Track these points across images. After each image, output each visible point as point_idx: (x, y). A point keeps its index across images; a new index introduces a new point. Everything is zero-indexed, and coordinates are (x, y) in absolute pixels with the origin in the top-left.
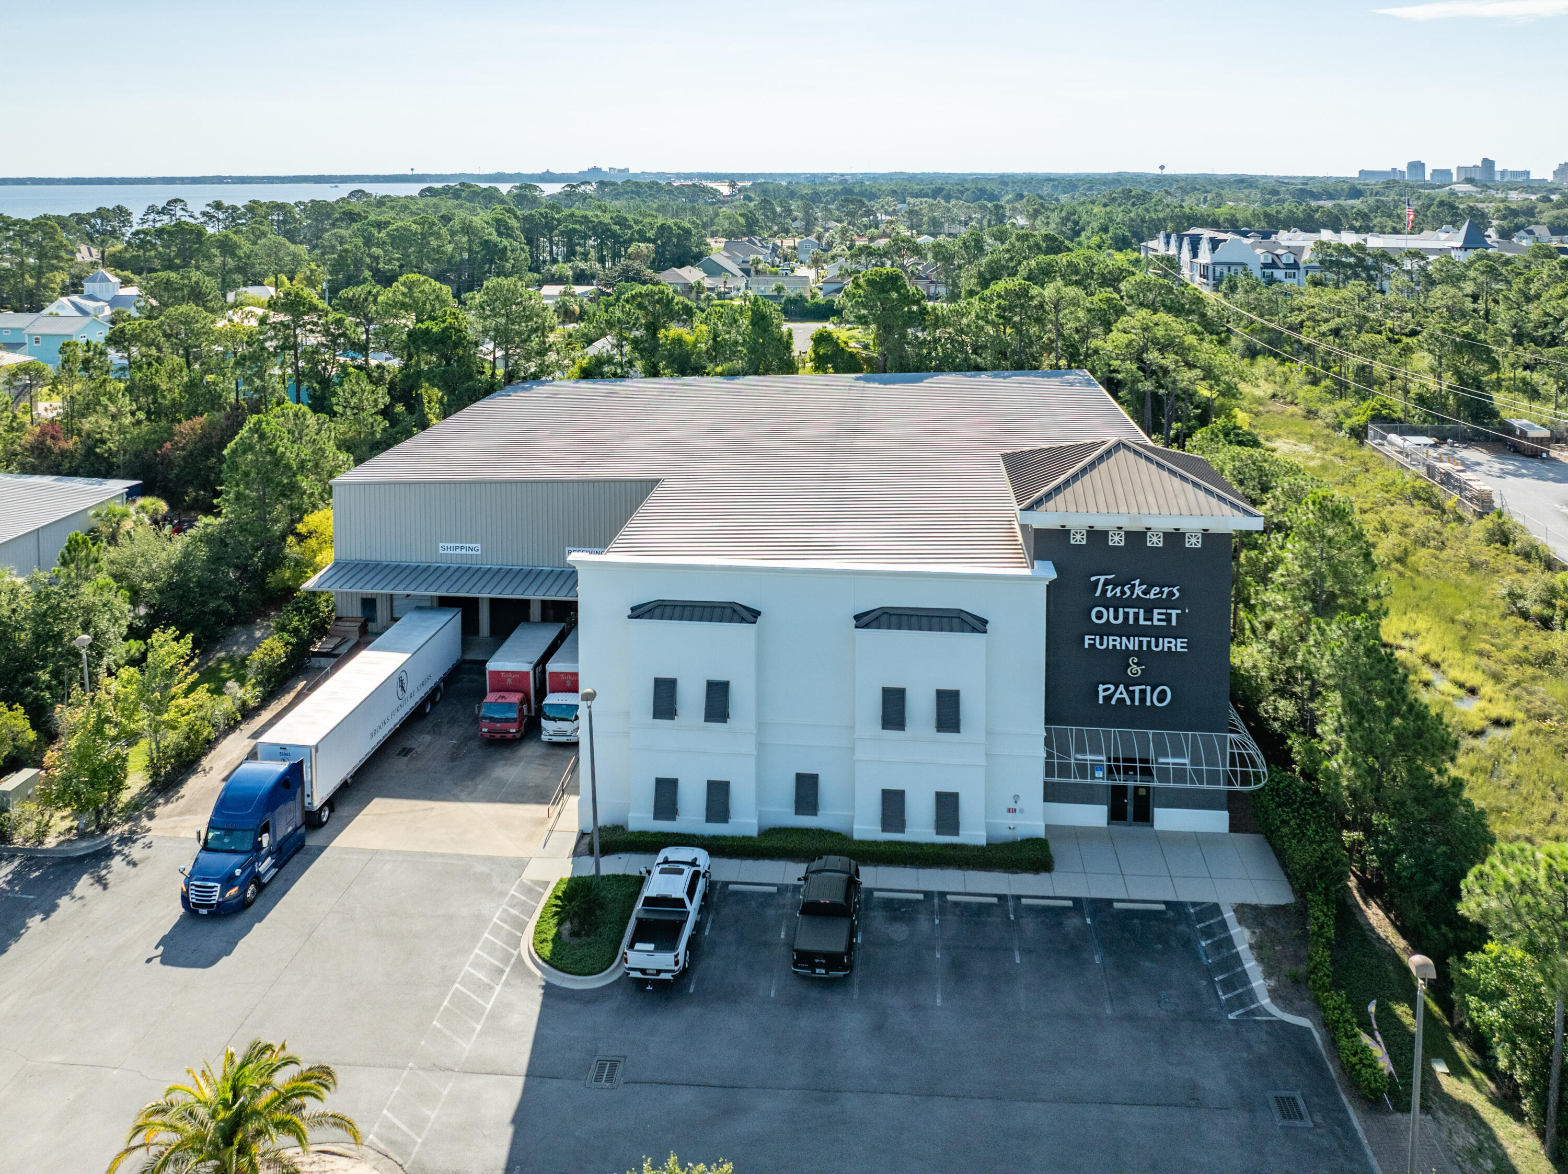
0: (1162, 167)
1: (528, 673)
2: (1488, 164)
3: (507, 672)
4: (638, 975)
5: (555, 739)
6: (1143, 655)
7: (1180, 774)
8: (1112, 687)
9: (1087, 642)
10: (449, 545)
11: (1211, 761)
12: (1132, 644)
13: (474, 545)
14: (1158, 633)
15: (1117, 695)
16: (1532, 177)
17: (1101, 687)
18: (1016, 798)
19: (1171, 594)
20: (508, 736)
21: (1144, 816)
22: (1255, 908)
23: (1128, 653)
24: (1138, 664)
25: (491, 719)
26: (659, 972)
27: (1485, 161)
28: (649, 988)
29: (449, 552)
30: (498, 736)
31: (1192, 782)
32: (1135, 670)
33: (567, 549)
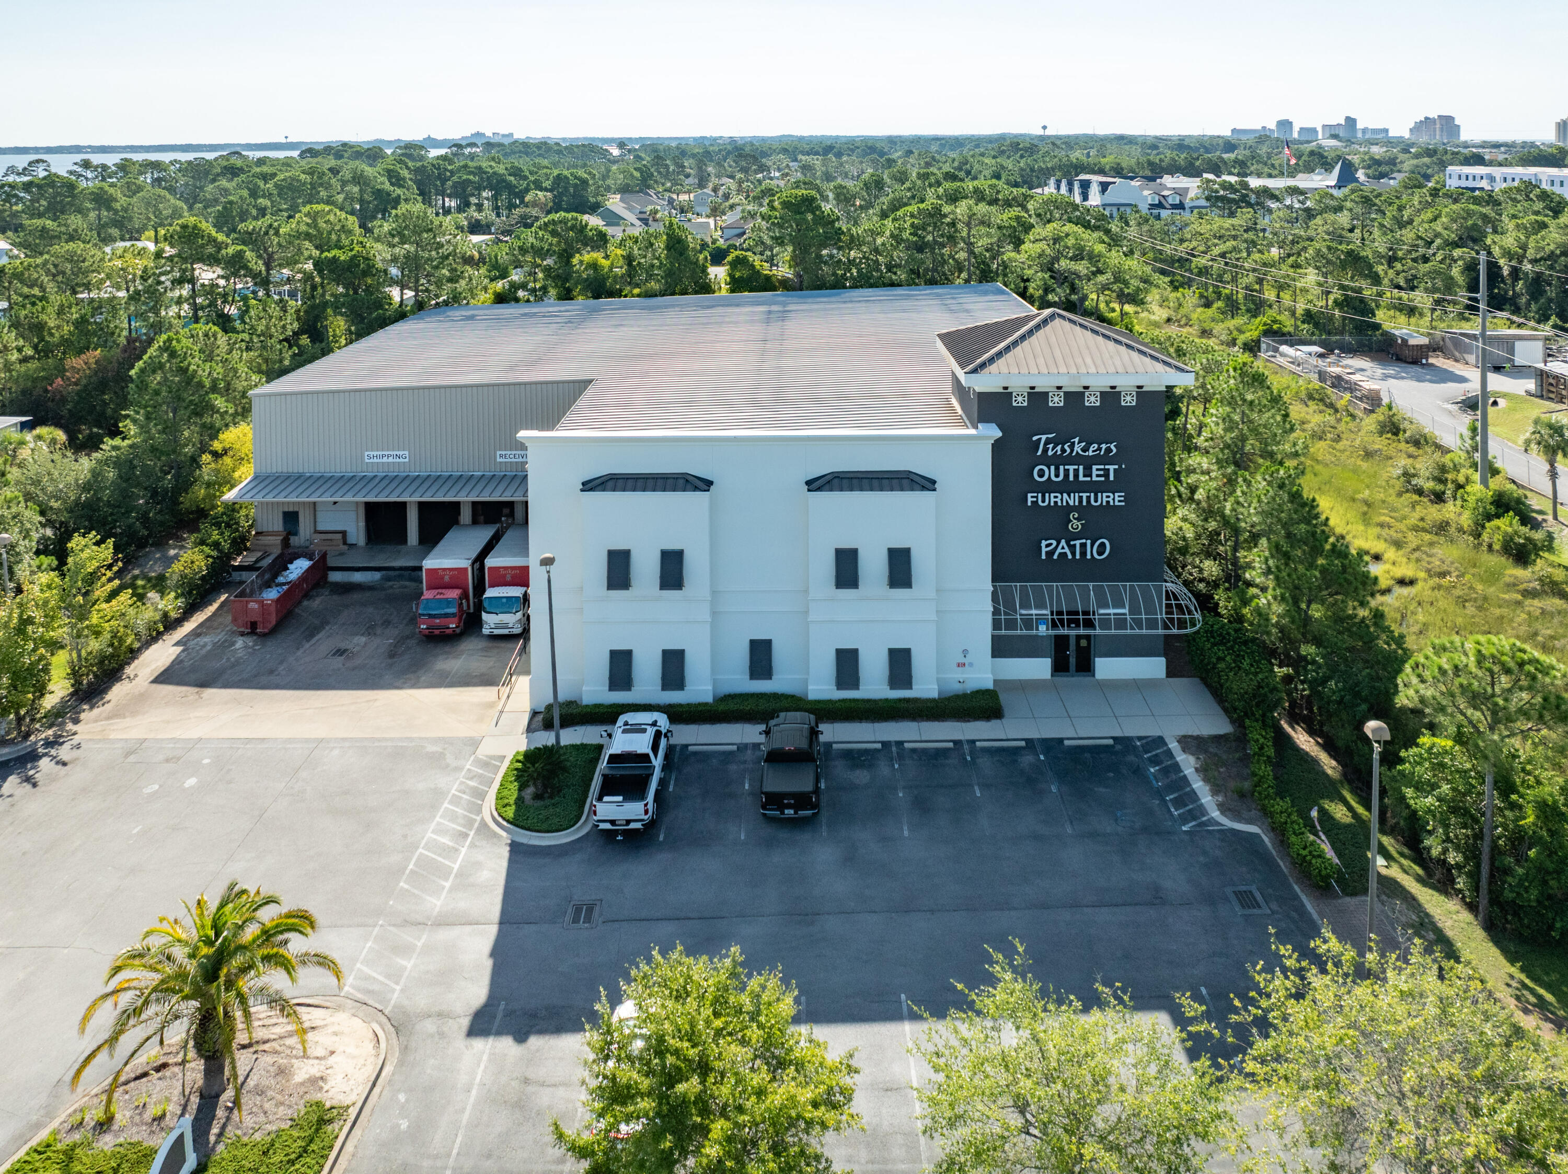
0: (1044, 128)
1: (466, 569)
2: (1351, 122)
3: (444, 570)
4: (608, 826)
5: (497, 632)
6: (1084, 510)
7: (1121, 623)
8: (1054, 543)
9: (1030, 500)
10: (375, 453)
11: (1150, 610)
12: (1073, 500)
13: (401, 453)
14: (1097, 488)
15: (1059, 550)
16: (1391, 134)
17: (1044, 543)
18: (965, 653)
19: (1109, 450)
20: (448, 631)
21: (1086, 666)
22: (1198, 738)
23: (1069, 509)
24: (1078, 519)
25: (430, 616)
26: (628, 822)
27: (1348, 119)
28: (619, 838)
29: (375, 460)
30: (437, 632)
31: (1132, 628)
32: (1075, 525)
33: (498, 453)
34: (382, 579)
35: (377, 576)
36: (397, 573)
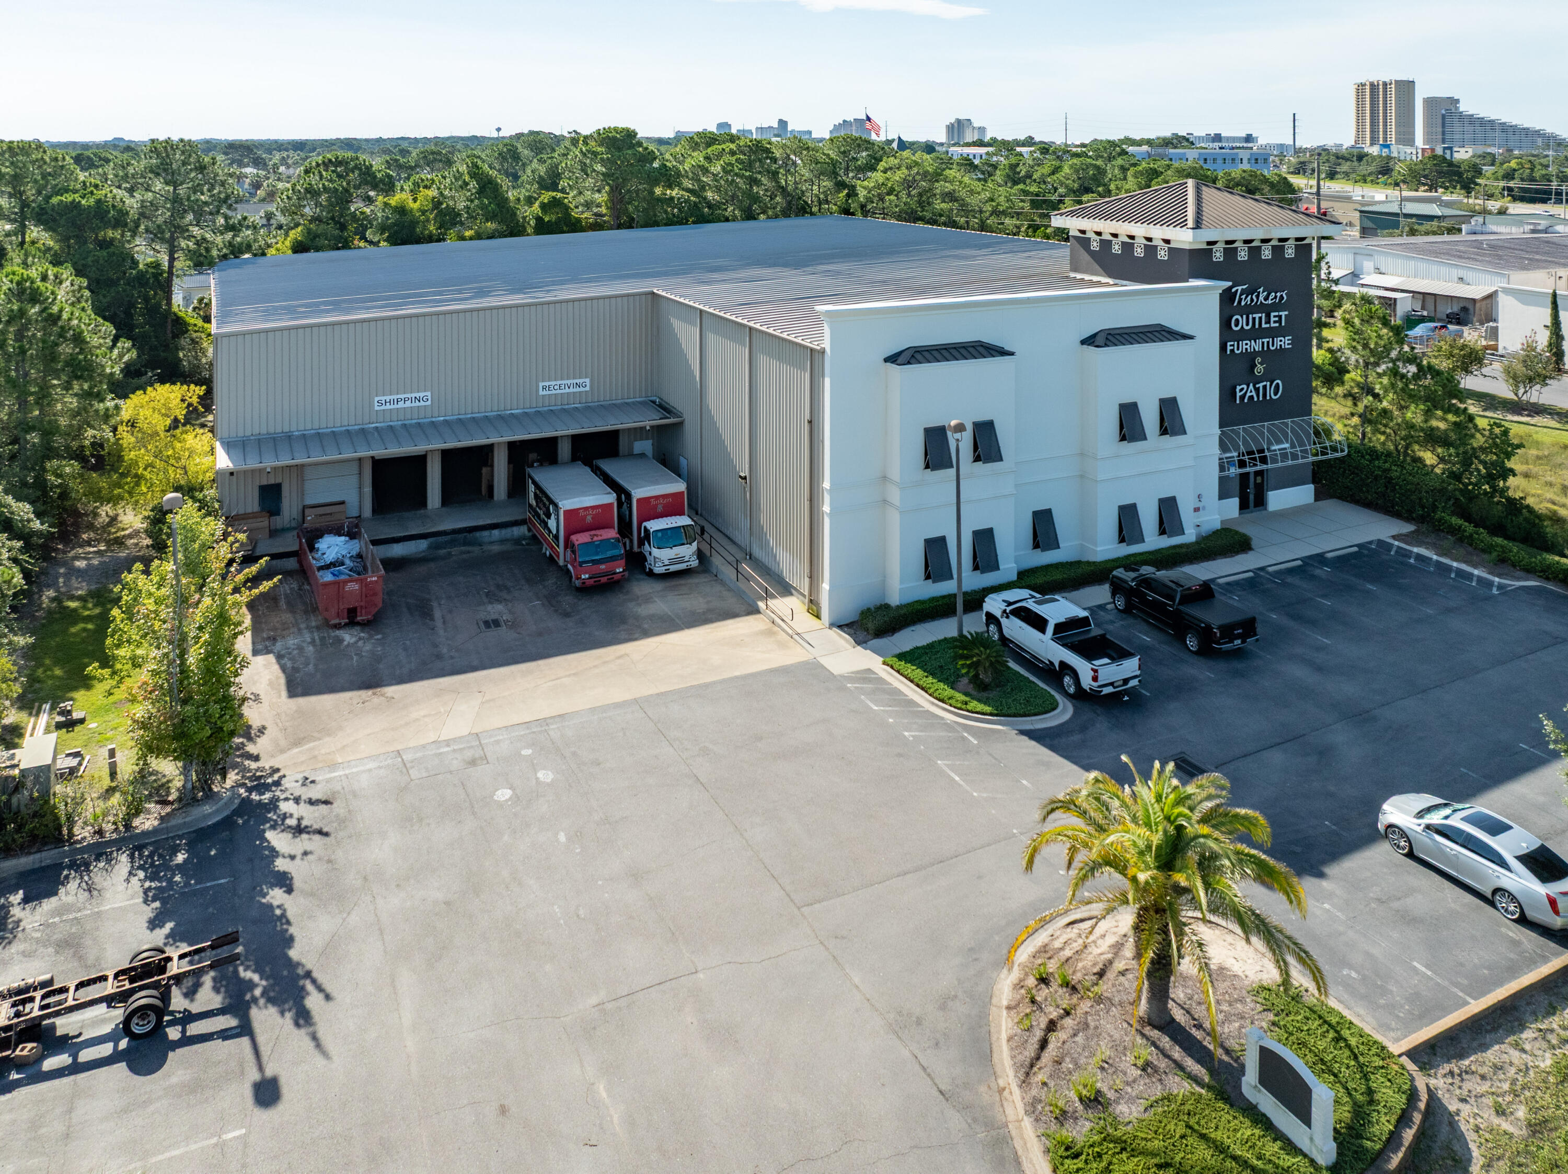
1: (612, 505)
3: (586, 509)
6: (1266, 354)
7: (1284, 456)
8: (1245, 386)
9: (1229, 348)
10: (388, 398)
11: (1302, 444)
12: (1256, 346)
13: (422, 395)
14: (1273, 333)
15: (1249, 394)
17: (1238, 388)
18: (1200, 497)
19: (1282, 297)
21: (1261, 502)
22: (1401, 535)
23: (1255, 354)
24: (1261, 364)
25: (595, 562)
26: (1126, 681)
28: (1126, 698)
29: (388, 407)
30: (604, 580)
31: (1303, 457)
32: (1260, 369)
33: (541, 384)
34: (430, 547)
35: (423, 544)
36: (448, 538)
